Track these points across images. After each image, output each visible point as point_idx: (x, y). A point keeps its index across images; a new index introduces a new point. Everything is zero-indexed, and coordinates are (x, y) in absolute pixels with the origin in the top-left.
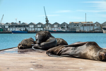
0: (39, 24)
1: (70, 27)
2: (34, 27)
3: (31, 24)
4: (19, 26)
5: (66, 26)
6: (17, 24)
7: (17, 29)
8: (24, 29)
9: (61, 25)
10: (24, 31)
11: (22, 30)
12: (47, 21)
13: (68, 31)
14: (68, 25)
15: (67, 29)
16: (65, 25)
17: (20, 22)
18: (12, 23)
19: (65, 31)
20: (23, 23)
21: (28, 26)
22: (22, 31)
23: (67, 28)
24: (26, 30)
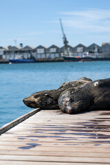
1: (103, 50)
2: (45, 53)
3: (40, 47)
4: (21, 52)
5: (96, 50)
6: (16, 48)
8: (29, 56)
10: (28, 59)
11: (26, 57)
13: (100, 57)
14: (101, 48)
15: (98, 54)
17: (21, 44)
18: (10, 47)
19: (94, 57)
20: (27, 47)
21: (35, 51)
23: (99, 52)
24: (32, 57)
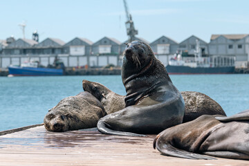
0: (105, 41)
1: (212, 51)
2: (87, 55)
3: (77, 42)
4: (35, 51)
5: (198, 51)
6: (25, 43)
7: (27, 62)
8: (52, 60)
9: (182, 45)
10: (50, 66)
11: (45, 63)
12: (132, 32)
13: (207, 66)
14: (207, 45)
15: (201, 59)
16: (194, 47)
17: (36, 35)
18: (10, 41)
19: (194, 65)
20: (48, 40)
21: (64, 49)
22: (42, 67)
23: (204, 55)
24: (58, 64)
